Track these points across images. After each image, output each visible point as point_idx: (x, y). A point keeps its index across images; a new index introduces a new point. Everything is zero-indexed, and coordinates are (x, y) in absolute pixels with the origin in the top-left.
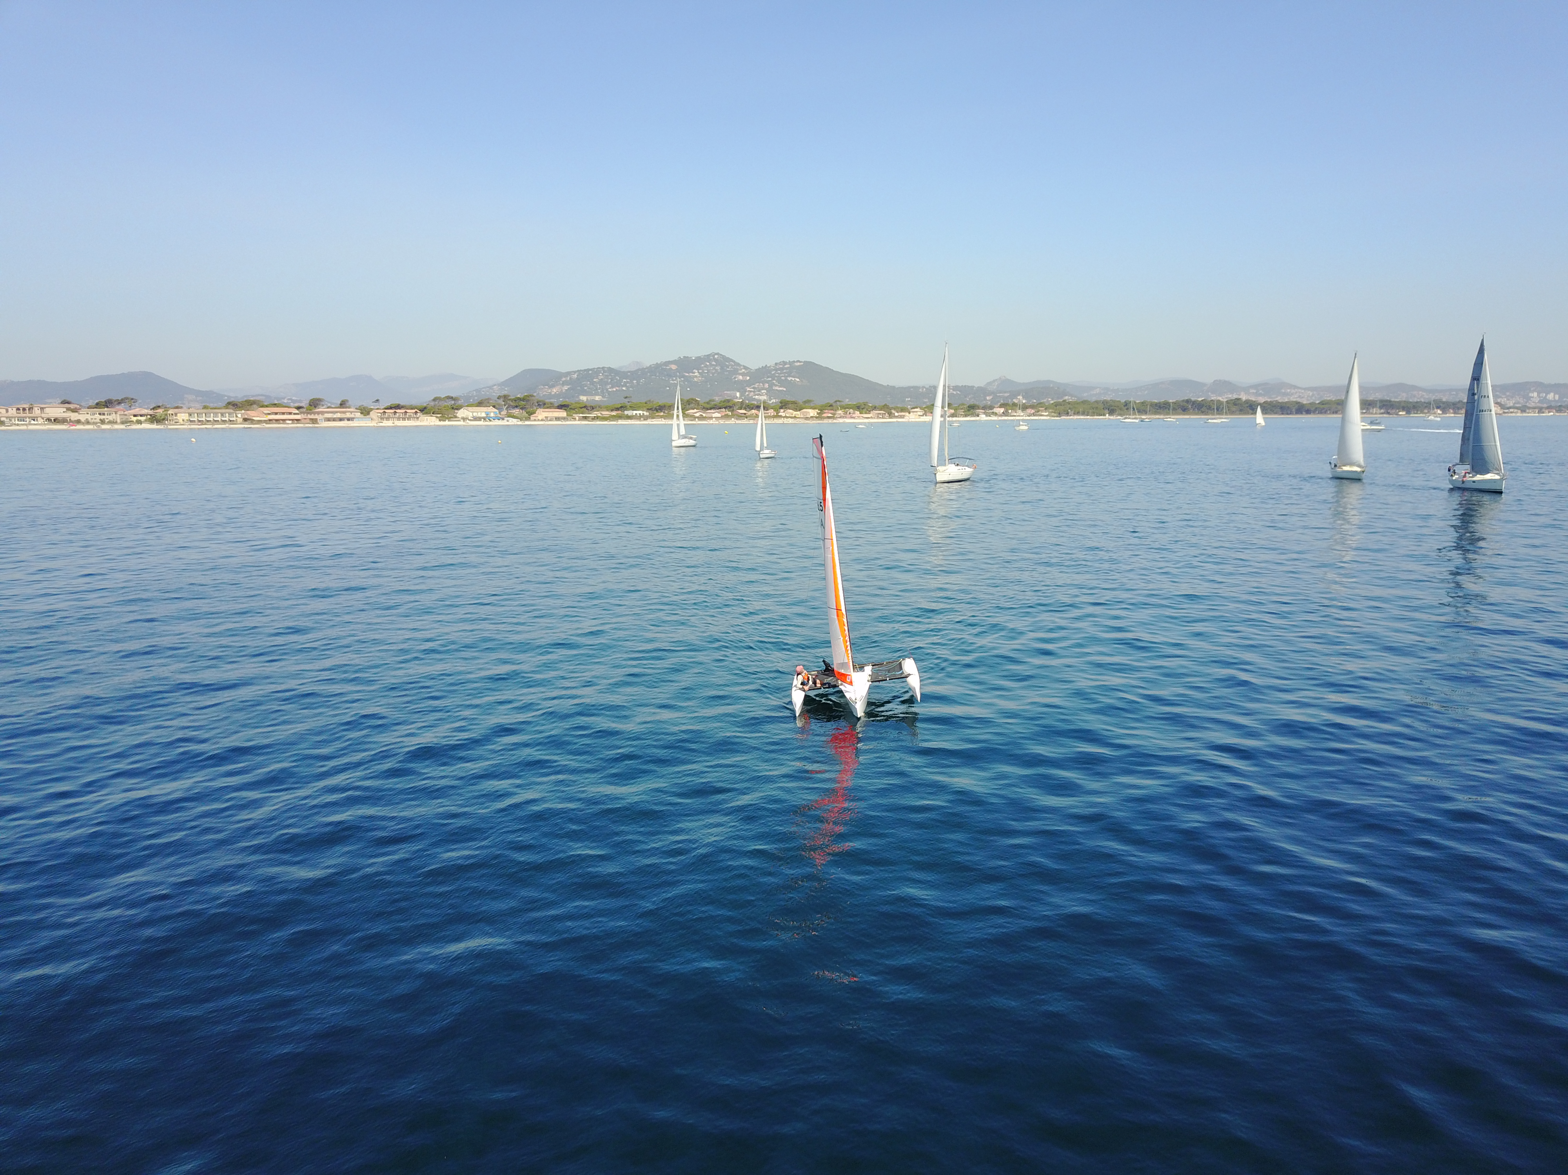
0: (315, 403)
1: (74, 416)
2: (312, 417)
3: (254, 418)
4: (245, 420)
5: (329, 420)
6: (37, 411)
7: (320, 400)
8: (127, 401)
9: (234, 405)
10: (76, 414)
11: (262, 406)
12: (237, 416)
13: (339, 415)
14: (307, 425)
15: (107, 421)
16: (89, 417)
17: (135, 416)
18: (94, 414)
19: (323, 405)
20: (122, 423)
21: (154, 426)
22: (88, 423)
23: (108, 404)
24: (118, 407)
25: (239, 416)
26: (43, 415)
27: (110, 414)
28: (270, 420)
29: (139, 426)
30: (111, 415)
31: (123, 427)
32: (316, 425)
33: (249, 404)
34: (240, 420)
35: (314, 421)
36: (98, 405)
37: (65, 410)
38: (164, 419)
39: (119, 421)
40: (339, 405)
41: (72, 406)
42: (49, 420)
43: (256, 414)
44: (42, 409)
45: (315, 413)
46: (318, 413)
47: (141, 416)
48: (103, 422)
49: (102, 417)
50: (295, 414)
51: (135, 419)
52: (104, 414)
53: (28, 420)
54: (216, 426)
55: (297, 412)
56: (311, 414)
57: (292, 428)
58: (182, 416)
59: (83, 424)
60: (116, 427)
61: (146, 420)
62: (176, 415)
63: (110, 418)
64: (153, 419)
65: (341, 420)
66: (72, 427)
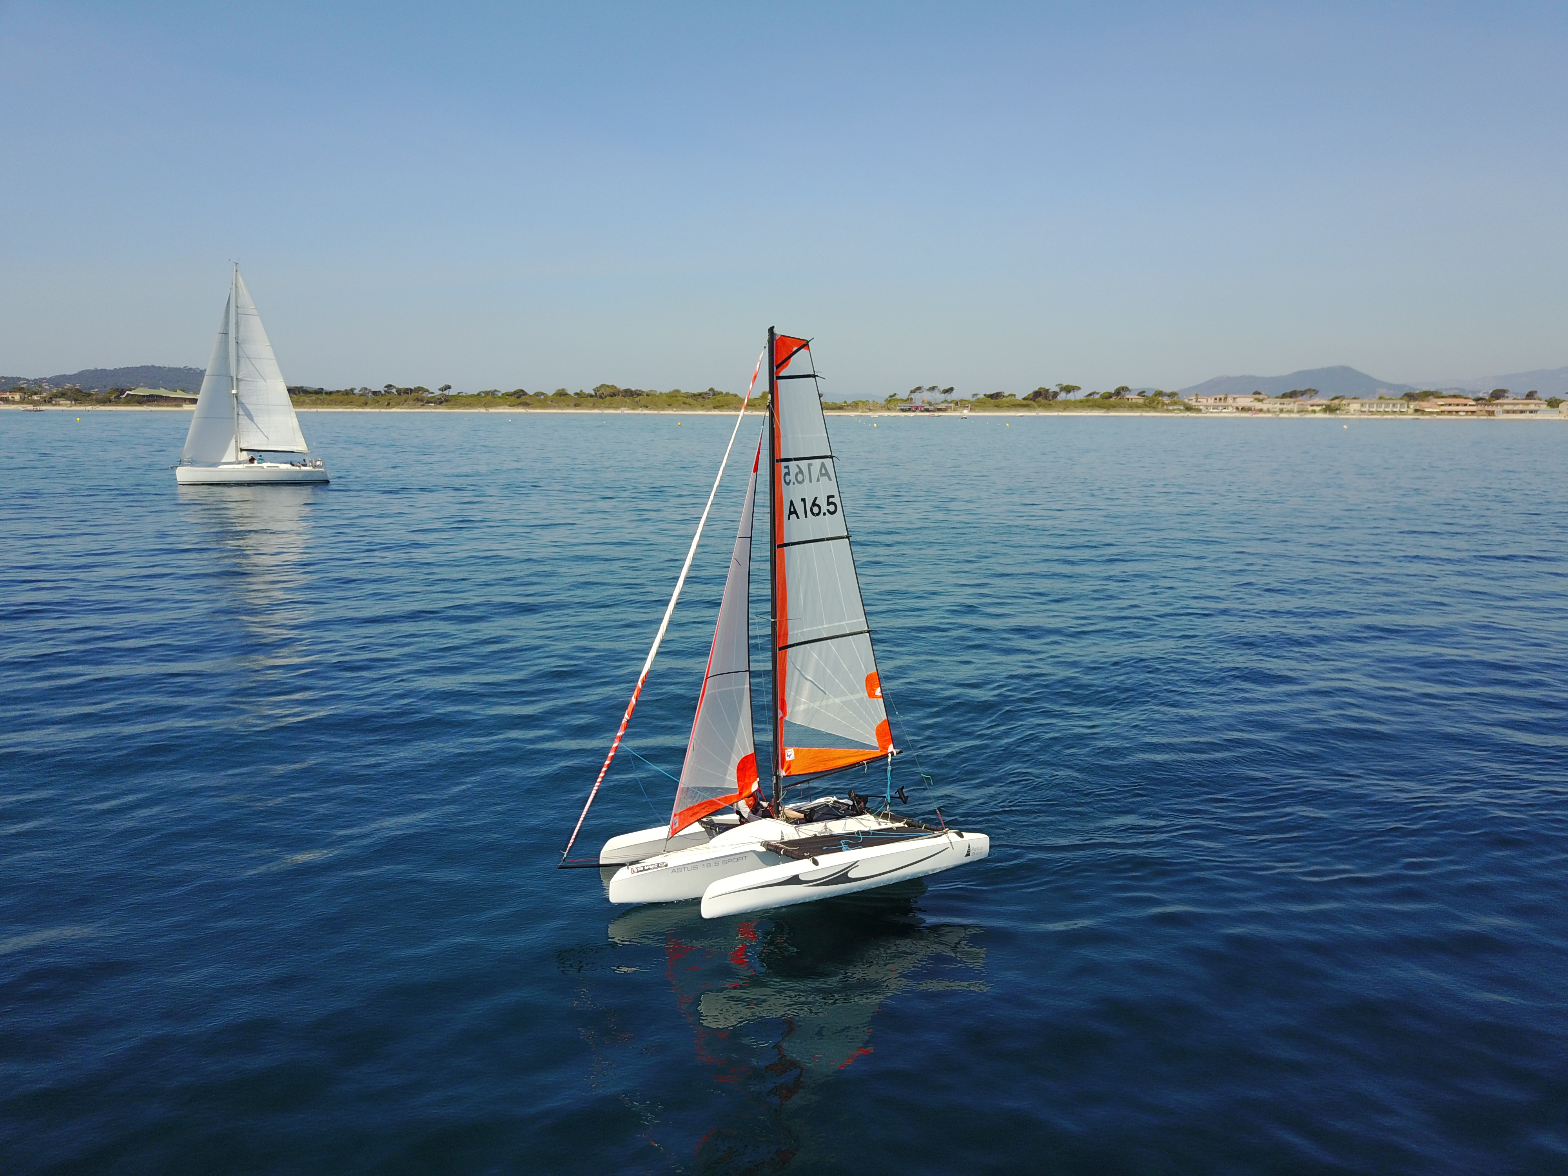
0: (1498, 394)
1: (1259, 405)
2: (1490, 408)
3: (1427, 410)
4: (1416, 411)
5: (1508, 412)
6: (1230, 401)
7: (1504, 391)
8: (1311, 392)
9: (1410, 397)
10: (1260, 403)
11: (1438, 397)
12: (1408, 407)
13: (1521, 407)
14: (1481, 417)
15: (1285, 410)
16: (1270, 406)
17: (1312, 406)
18: (1275, 404)
19: (1508, 397)
20: (1299, 412)
21: (1327, 416)
22: (1268, 411)
23: (1292, 395)
24: (1300, 398)
25: (1412, 407)
26: (1234, 404)
27: (1289, 404)
28: (1442, 412)
29: (1312, 416)
30: (1291, 405)
31: (1297, 415)
32: (1492, 418)
33: (1426, 395)
34: (1411, 411)
35: (1491, 413)
36: (1284, 396)
37: (1252, 399)
38: (1337, 410)
39: (1296, 410)
40: (1524, 397)
41: (1261, 397)
42: (1237, 408)
43: (1428, 406)
44: (1235, 398)
45: (1493, 405)
46: (1497, 405)
47: (1318, 405)
48: (1281, 411)
49: (1282, 406)
50: (1470, 405)
51: (1311, 408)
52: (1284, 404)
53: (1220, 408)
54: (1385, 417)
55: (1474, 403)
56: (1488, 405)
57: (1465, 420)
58: (1355, 406)
59: (1264, 412)
60: (1292, 415)
61: (1320, 410)
62: (1348, 405)
63: (1289, 407)
64: (1328, 409)
65: (1522, 412)
66: (1256, 415)
